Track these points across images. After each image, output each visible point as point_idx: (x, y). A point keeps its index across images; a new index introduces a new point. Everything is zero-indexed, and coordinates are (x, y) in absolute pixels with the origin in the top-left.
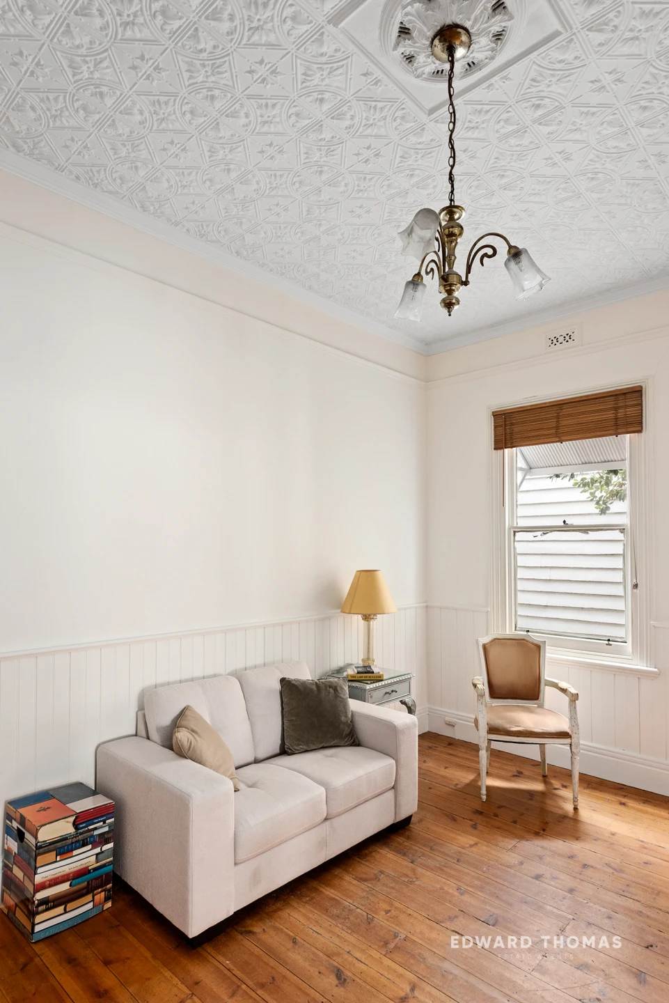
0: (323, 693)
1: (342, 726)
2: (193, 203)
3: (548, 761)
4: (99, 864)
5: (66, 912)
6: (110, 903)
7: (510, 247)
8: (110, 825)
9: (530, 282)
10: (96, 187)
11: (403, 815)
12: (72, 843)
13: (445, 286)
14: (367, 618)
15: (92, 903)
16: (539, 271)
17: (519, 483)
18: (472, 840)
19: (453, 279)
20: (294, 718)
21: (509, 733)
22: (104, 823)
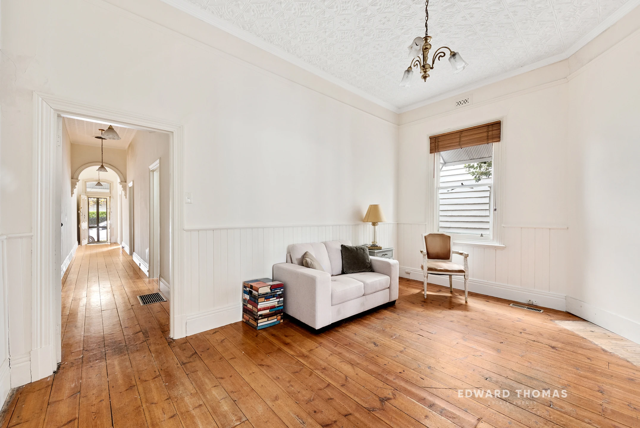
0: (359, 251)
1: (367, 264)
2: (309, 47)
3: (453, 287)
4: (278, 305)
5: (268, 321)
6: (282, 320)
7: (451, 52)
8: (282, 291)
9: (459, 65)
10: (271, 43)
11: (393, 300)
12: (270, 296)
13: (423, 69)
14: (374, 224)
15: (276, 319)
16: (464, 61)
17: (441, 168)
18: (422, 310)
19: (427, 66)
20: (347, 260)
21: (436, 270)
22: (280, 290)
